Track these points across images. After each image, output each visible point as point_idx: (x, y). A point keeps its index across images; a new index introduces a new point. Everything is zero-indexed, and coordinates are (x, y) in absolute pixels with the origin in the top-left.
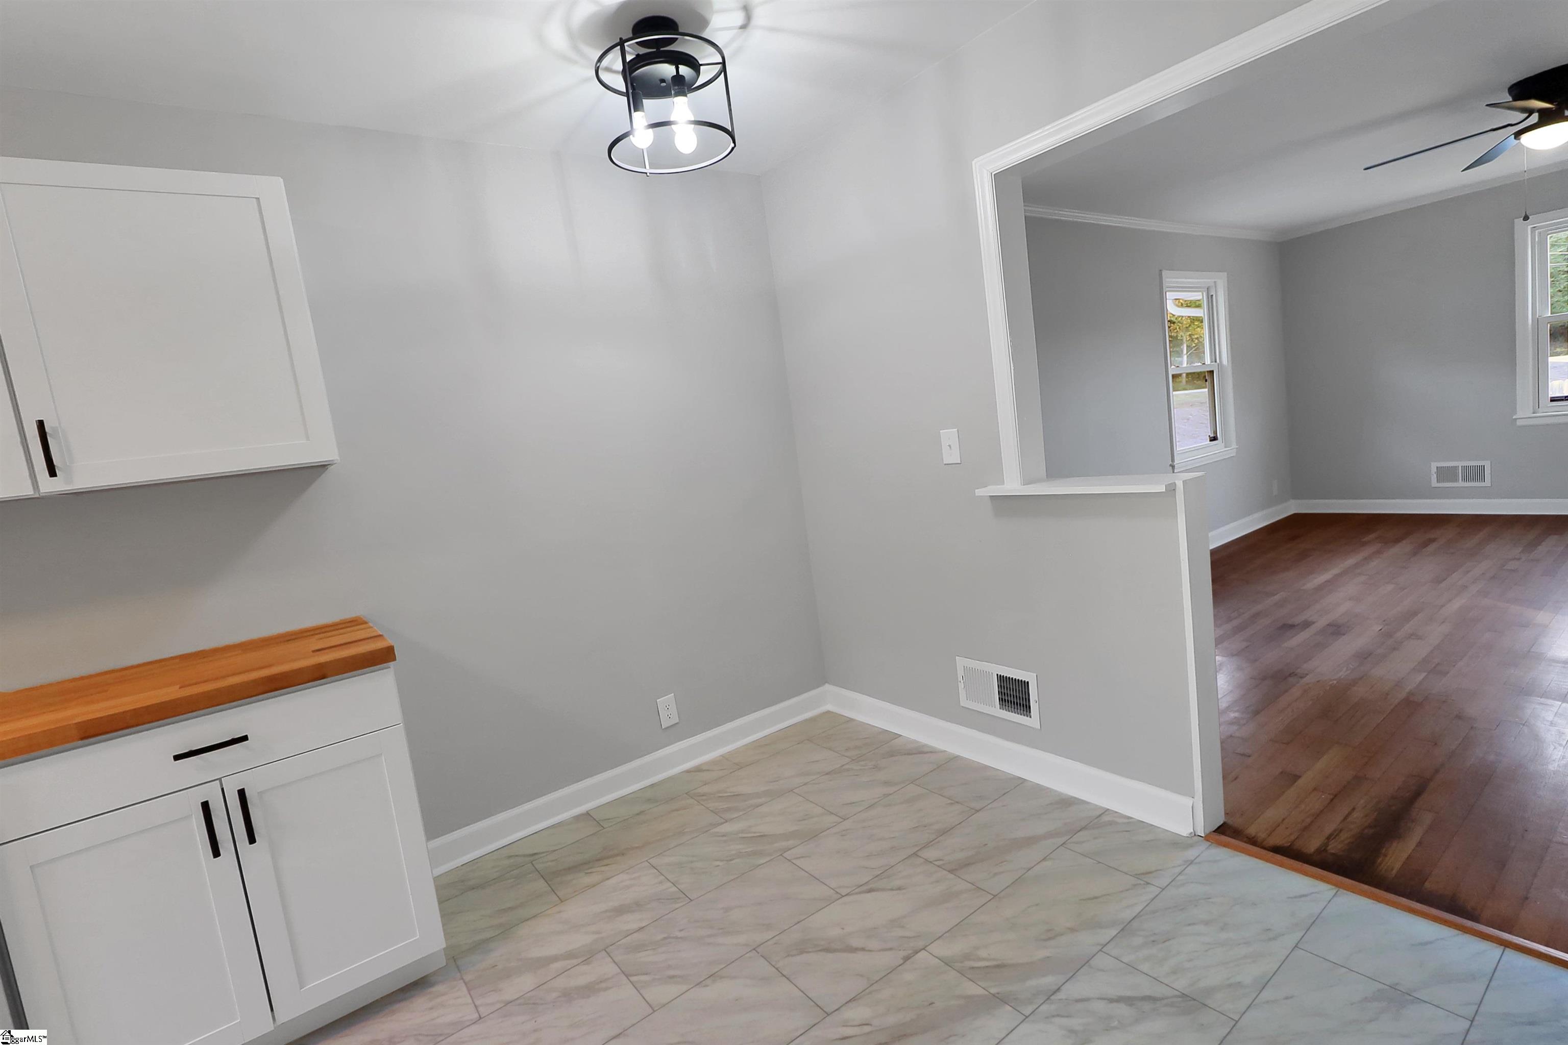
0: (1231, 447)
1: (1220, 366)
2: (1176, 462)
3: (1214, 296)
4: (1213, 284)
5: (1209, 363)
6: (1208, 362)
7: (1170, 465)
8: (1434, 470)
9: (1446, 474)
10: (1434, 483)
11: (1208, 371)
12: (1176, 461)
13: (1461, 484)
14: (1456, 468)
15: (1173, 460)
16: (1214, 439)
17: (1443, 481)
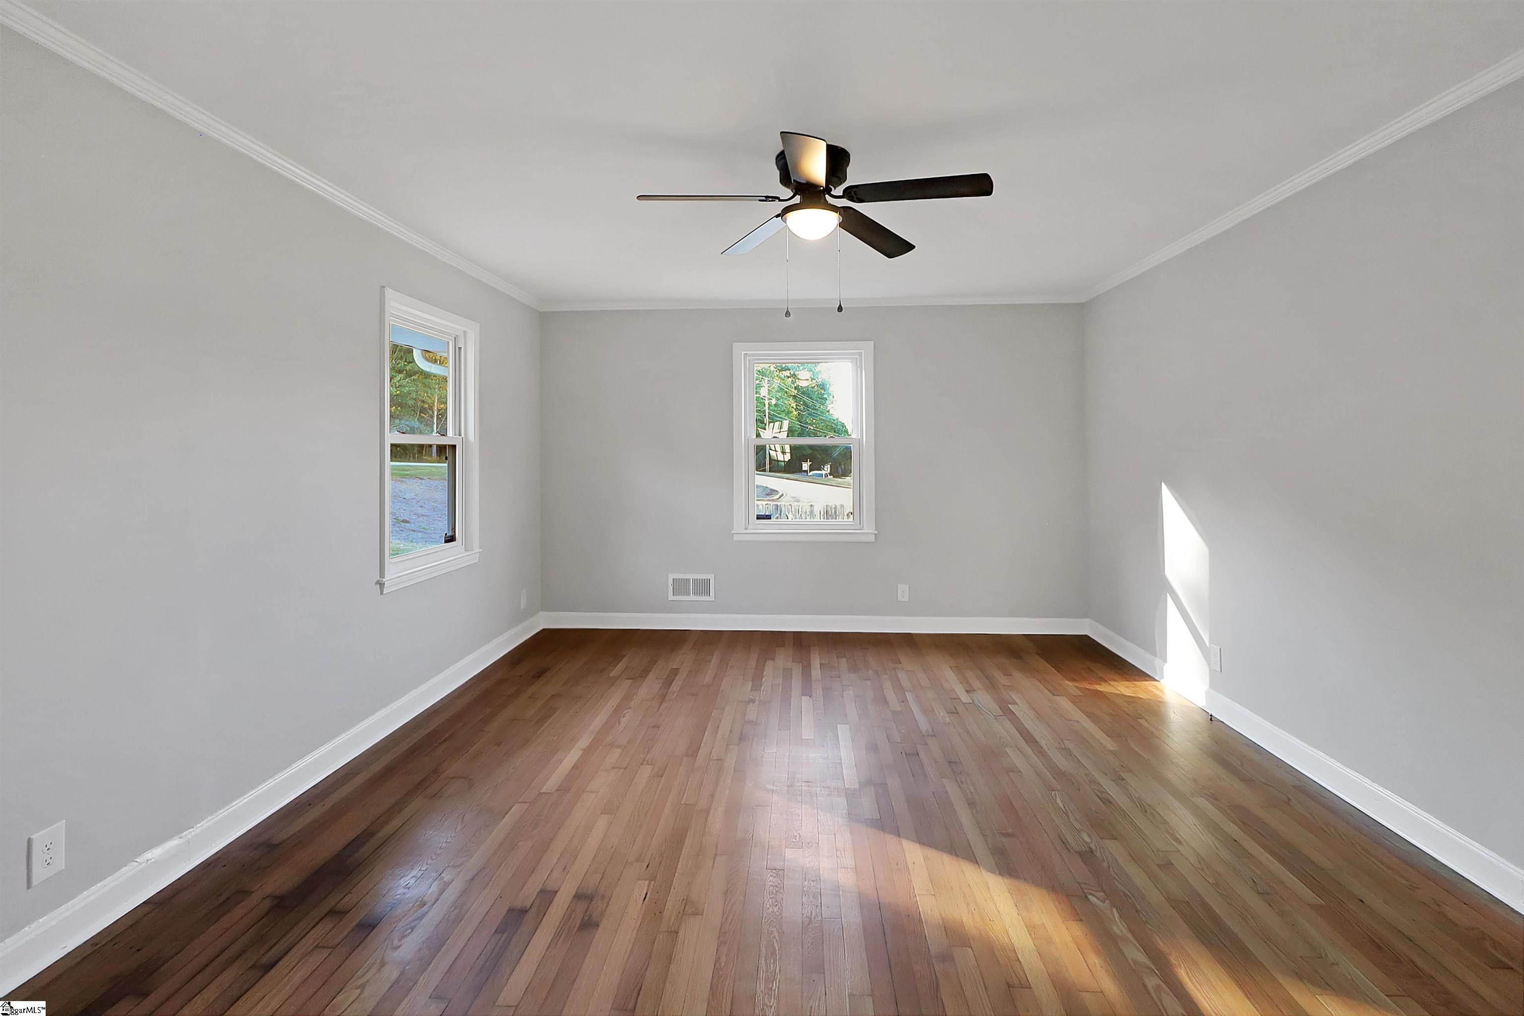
0: (473, 550)
1: (465, 441)
2: (388, 576)
3: (462, 349)
4: (462, 334)
5: (451, 435)
6: (449, 435)
7: (378, 583)
8: (671, 582)
9: (680, 587)
10: (671, 597)
11: (449, 445)
12: (386, 576)
13: (692, 597)
14: (688, 580)
15: (382, 573)
16: (451, 539)
17: (680, 594)
